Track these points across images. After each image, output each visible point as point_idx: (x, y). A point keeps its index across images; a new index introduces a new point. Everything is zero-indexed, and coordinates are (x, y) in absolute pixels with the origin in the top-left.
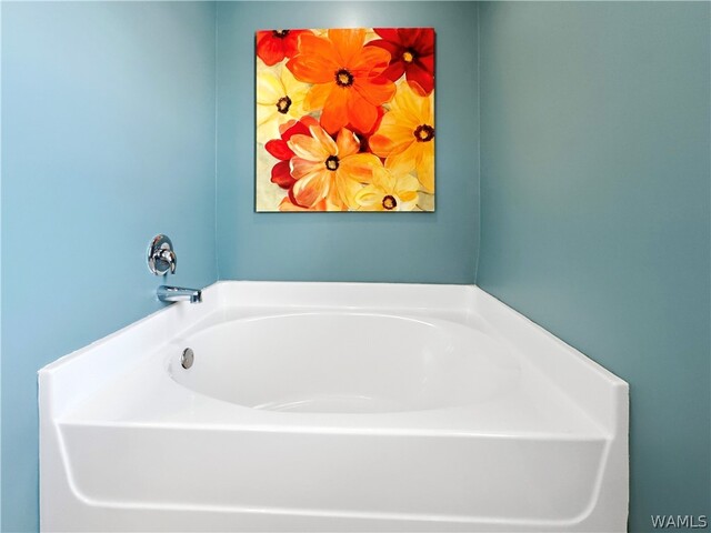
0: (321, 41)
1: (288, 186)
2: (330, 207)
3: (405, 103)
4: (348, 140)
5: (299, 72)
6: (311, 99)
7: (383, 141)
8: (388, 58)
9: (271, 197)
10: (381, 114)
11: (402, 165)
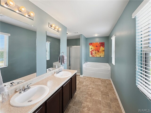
0: (95, 44)
1: (92, 55)
2: (95, 57)
3: (102, 48)
4: (97, 51)
5: (93, 46)
6: (94, 48)
7: (100, 51)
8: (100, 45)
9: (91, 56)
10: (100, 49)
11: (101, 53)
